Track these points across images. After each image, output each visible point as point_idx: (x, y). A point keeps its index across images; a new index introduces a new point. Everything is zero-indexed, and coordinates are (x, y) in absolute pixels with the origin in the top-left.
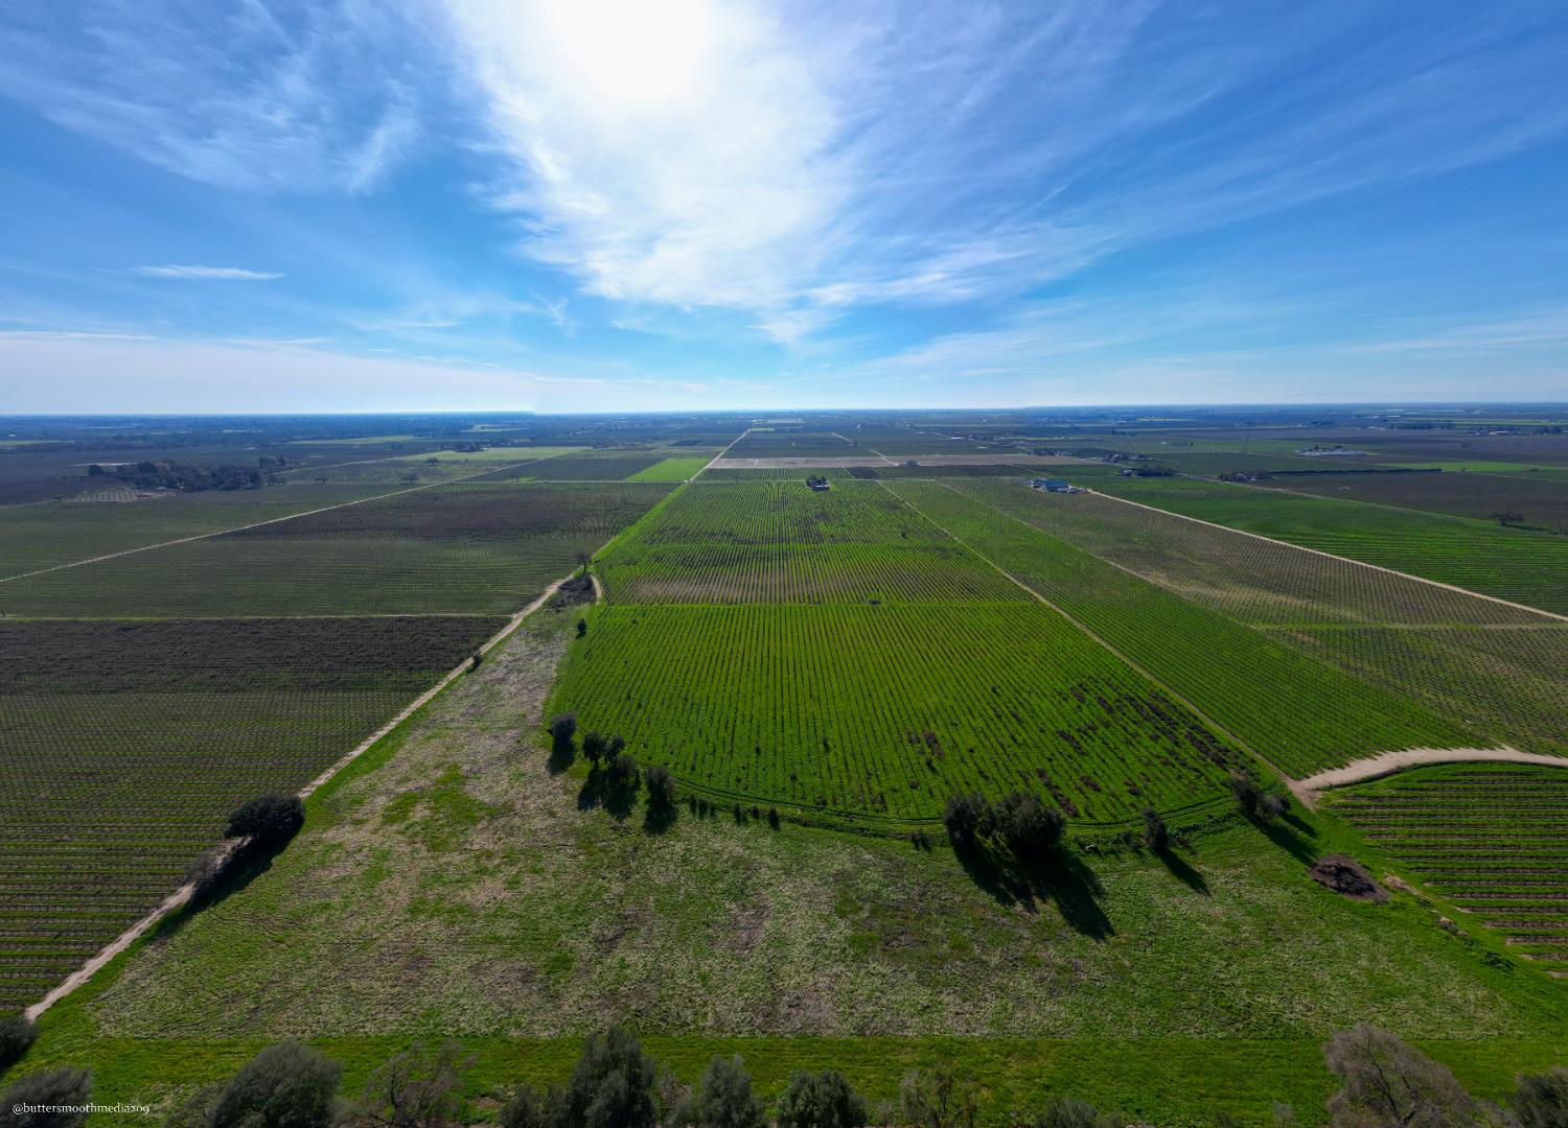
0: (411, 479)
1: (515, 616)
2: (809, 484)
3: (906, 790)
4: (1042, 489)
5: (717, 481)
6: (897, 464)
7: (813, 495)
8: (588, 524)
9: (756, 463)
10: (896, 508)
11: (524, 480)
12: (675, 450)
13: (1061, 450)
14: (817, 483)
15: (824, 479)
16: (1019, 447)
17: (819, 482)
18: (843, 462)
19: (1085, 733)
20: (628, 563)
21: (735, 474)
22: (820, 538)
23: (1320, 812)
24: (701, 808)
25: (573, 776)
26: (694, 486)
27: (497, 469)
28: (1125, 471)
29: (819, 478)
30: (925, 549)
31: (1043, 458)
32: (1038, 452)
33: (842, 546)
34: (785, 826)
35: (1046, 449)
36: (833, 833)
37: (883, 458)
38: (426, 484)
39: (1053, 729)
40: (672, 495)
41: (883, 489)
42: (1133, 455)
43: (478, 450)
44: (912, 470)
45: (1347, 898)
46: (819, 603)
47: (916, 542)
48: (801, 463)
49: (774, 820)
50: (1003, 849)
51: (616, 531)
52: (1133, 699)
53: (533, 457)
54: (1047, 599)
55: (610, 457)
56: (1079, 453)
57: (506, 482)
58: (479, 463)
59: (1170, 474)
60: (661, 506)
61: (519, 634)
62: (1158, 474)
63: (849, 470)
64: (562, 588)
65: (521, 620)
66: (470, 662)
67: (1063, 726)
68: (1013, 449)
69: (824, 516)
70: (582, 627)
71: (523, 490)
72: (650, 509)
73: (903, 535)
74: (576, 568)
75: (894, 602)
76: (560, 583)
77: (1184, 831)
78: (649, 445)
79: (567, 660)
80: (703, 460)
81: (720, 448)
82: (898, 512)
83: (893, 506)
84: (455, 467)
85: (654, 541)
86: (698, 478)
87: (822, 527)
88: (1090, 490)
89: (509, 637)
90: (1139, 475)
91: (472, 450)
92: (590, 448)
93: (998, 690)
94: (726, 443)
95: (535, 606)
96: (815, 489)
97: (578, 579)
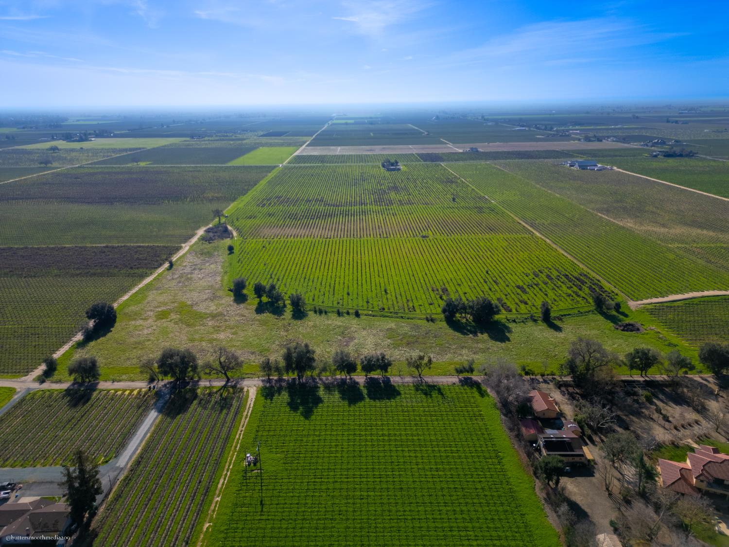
0: (46, 163)
1: (183, 245)
2: (383, 166)
3: (427, 305)
4: (576, 168)
5: (306, 165)
6: (461, 151)
7: (387, 174)
8: (210, 195)
9: (338, 151)
10: (452, 182)
11: (142, 164)
12: (264, 140)
13: (608, 137)
14: (391, 165)
15: (397, 163)
16: (573, 136)
17: (392, 165)
18: (414, 149)
19: (532, 286)
20: (250, 218)
21: (322, 159)
22: (391, 203)
23: (636, 311)
24: (320, 312)
25: (249, 304)
26: (285, 168)
27: (114, 156)
28: (655, 153)
29: (393, 161)
30: (469, 208)
31: (591, 143)
32: (588, 139)
33: (406, 207)
34: (363, 317)
35: (595, 136)
36: (387, 318)
37: (450, 145)
38: (59, 167)
39: (514, 285)
40: (271, 175)
41: (445, 169)
42: (671, 140)
43: (86, 140)
44: (475, 155)
45: (626, 333)
46: (387, 237)
47: (463, 204)
48: (379, 150)
49: (357, 315)
50: (470, 322)
51: (234, 199)
52: (567, 275)
53: (141, 146)
54: (541, 234)
55: (209, 146)
56: (624, 140)
57: (129, 165)
58: (95, 152)
59: (690, 155)
60: (263, 183)
61: (190, 253)
62: (681, 156)
63: (418, 155)
64: (208, 231)
65: (187, 248)
66: (167, 265)
67: (521, 284)
68: (565, 136)
69: (395, 188)
70: (231, 249)
71: (146, 171)
72: (256, 185)
73: (454, 200)
74: (212, 220)
75: (438, 236)
76: (204, 229)
77: (562, 316)
78: (240, 136)
79: (227, 264)
80: (291, 149)
81: (305, 138)
82: (454, 186)
83: (450, 181)
84: (74, 154)
85: (264, 205)
86: (289, 163)
87: (393, 195)
88: (615, 168)
89: (185, 255)
90: (665, 156)
91: (81, 140)
92: (188, 139)
93: (489, 272)
94: (310, 134)
95: (194, 240)
96: (388, 170)
97: (216, 227)
